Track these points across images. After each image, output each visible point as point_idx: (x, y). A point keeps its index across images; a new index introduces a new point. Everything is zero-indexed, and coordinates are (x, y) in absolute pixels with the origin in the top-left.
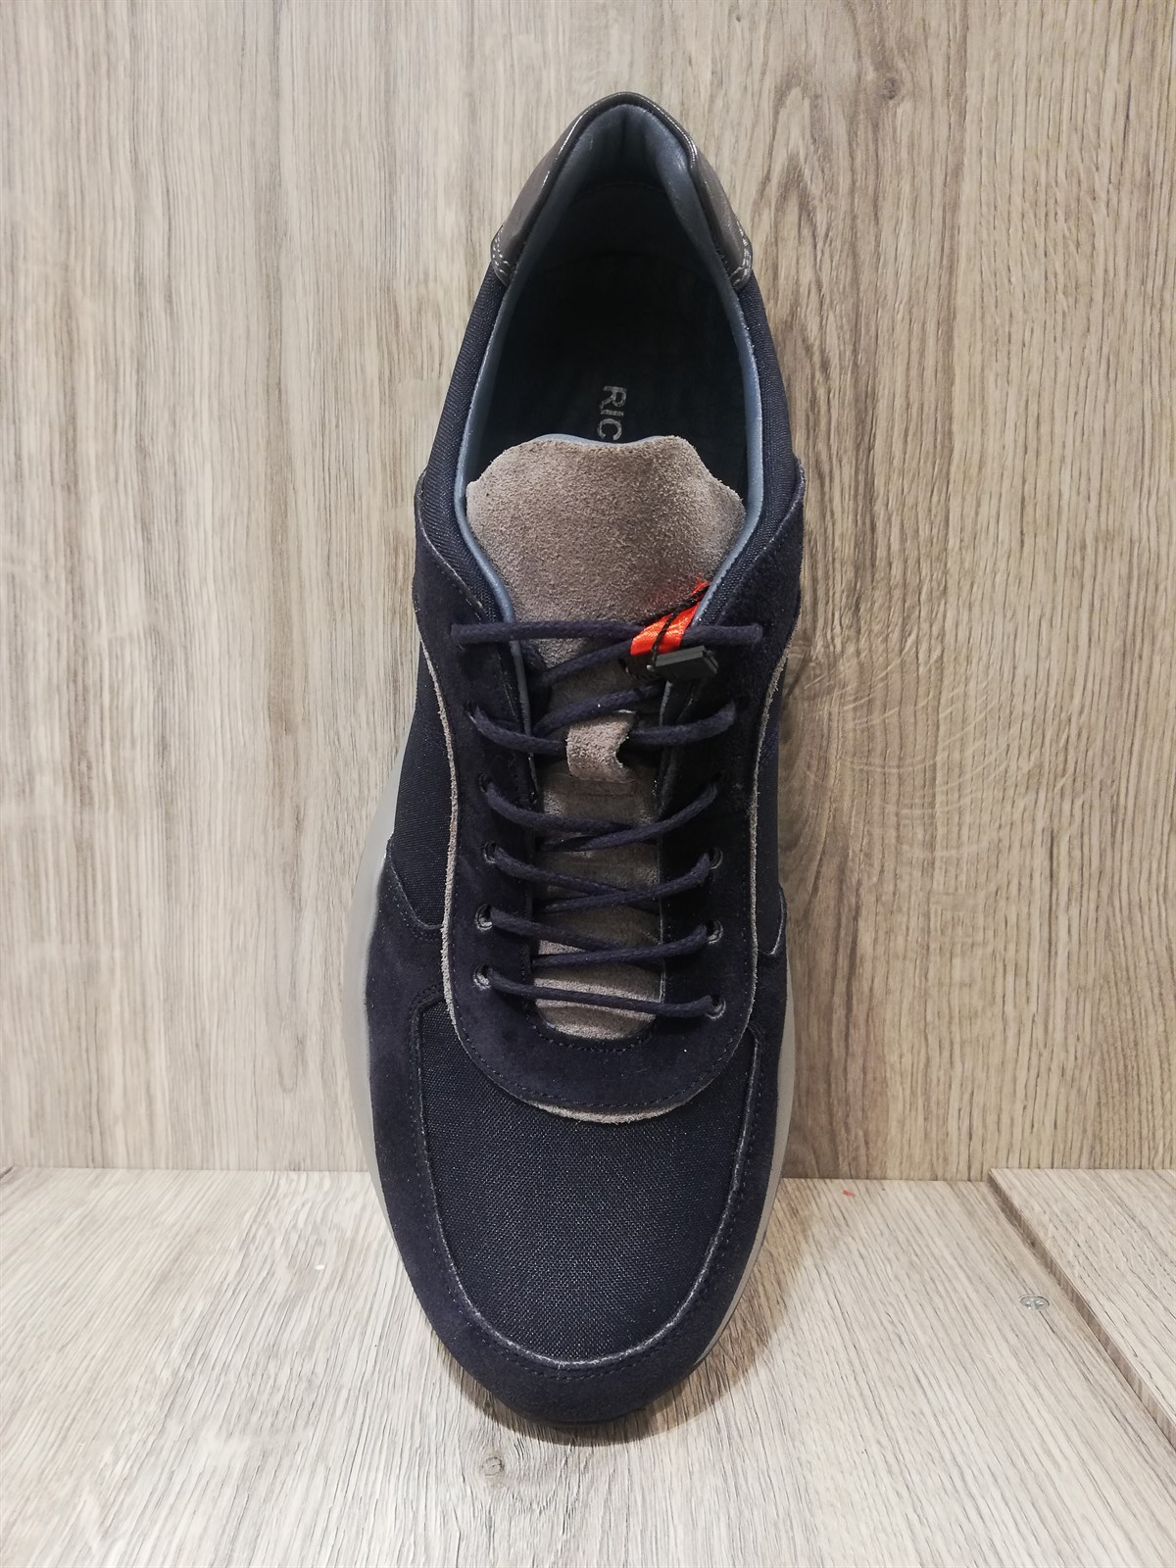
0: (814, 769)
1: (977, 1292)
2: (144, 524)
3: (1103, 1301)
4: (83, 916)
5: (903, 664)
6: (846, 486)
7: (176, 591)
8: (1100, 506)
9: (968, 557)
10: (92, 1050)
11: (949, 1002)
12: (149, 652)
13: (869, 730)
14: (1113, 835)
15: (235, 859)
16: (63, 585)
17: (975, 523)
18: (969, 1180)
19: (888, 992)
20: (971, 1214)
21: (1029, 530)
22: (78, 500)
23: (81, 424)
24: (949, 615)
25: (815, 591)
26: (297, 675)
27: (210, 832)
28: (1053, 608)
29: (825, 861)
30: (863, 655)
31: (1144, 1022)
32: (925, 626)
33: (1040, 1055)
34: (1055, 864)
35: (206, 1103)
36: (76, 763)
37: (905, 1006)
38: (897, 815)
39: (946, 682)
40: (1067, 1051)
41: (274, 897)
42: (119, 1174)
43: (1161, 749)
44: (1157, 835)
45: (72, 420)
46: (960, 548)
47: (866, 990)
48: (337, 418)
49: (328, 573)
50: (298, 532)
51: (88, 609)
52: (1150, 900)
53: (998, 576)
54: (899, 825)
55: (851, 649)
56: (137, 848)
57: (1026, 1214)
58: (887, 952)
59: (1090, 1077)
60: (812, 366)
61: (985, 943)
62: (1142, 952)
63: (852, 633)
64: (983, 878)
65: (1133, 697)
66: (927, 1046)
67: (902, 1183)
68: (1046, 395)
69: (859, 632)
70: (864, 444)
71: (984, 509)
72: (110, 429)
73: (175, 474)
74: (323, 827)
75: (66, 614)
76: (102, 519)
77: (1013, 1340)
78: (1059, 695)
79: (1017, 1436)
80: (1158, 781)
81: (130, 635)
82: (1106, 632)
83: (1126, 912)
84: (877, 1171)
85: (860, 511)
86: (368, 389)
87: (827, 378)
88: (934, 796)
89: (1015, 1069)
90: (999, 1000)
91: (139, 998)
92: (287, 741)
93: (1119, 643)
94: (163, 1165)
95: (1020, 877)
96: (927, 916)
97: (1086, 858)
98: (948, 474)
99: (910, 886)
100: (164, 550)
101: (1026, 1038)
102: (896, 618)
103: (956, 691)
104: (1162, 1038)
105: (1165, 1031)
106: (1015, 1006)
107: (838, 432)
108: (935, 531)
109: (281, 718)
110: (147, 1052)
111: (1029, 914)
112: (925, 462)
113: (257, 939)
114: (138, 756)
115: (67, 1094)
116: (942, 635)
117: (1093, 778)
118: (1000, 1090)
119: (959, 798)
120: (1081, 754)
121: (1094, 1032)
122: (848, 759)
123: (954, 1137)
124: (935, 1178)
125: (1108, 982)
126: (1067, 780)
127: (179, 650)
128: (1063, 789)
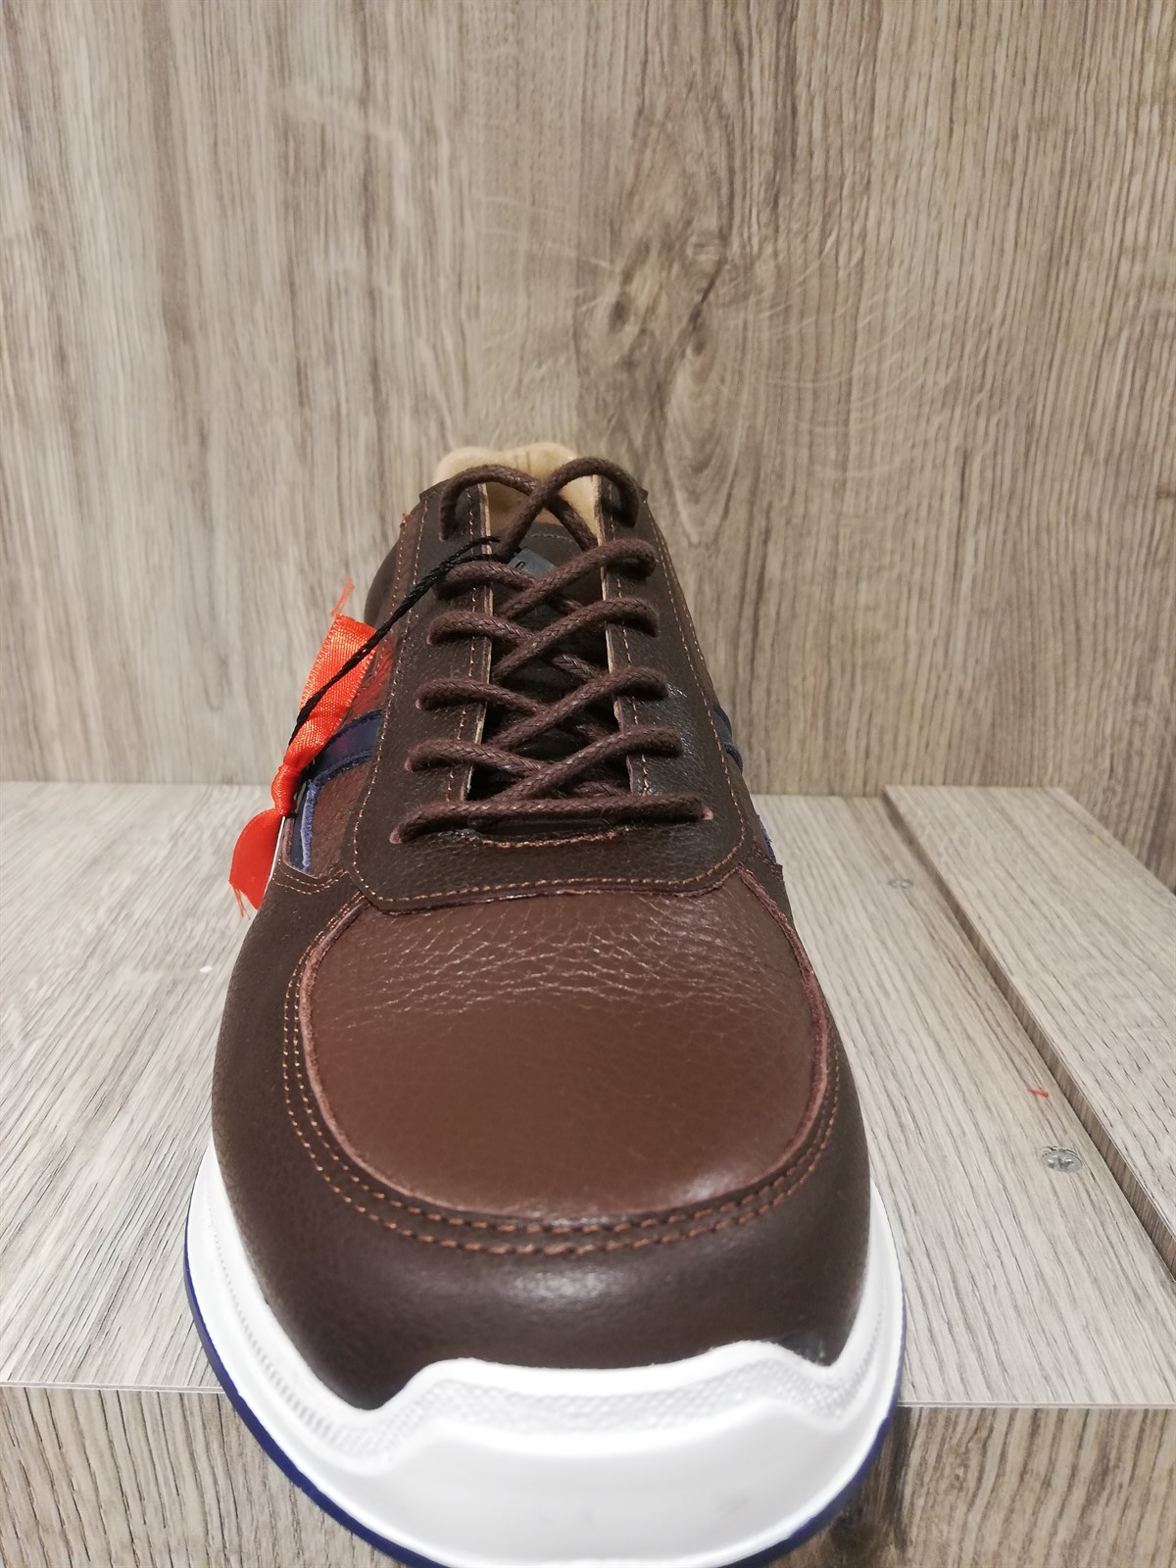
1: (848, 875)
2: (21, 110)
3: (962, 879)
6: (766, 62)
7: (60, 185)
8: (1035, 90)
9: (894, 147)
10: (23, 669)
12: (39, 254)
13: (785, 340)
14: (1027, 455)
15: (143, 477)
18: (864, 795)
19: (794, 616)
20: (859, 820)
21: (959, 117)
24: (872, 213)
25: (732, 184)
26: (191, 278)
27: (115, 448)
28: (981, 207)
29: (736, 484)
31: (1043, 646)
32: (846, 225)
33: (939, 677)
34: (966, 484)
35: (138, 721)
37: (810, 629)
38: (811, 433)
39: (866, 288)
40: (966, 674)
41: (186, 516)
42: (61, 786)
43: (1082, 363)
44: (1071, 456)
46: (886, 138)
47: (773, 612)
49: (216, 163)
50: (181, 115)
52: (1058, 523)
53: (925, 169)
54: (811, 445)
55: (769, 250)
56: (45, 464)
57: (908, 818)
58: (795, 575)
59: (987, 699)
61: (891, 566)
62: (1047, 576)
63: (770, 231)
64: (893, 500)
65: (1057, 307)
67: (801, 798)
69: (777, 230)
70: (786, 14)
73: (49, 52)
74: (228, 444)
77: (872, 908)
78: (982, 301)
79: (857, 974)
80: (1075, 399)
81: (18, 235)
82: (1033, 233)
83: (1033, 537)
84: (777, 787)
85: (780, 94)
88: (848, 412)
89: (914, 689)
90: (902, 623)
91: (62, 618)
92: (185, 352)
93: (1046, 247)
94: (101, 778)
95: (931, 497)
96: (836, 539)
97: (998, 483)
98: (875, 49)
99: (821, 510)
100: (44, 139)
101: (926, 661)
102: (816, 215)
103: (876, 298)
104: (1059, 661)
105: (1064, 655)
106: (917, 631)
108: (860, 116)
109: (178, 325)
110: (75, 668)
111: (937, 538)
112: (851, 37)
114: (37, 367)
116: (863, 235)
117: (1009, 395)
118: (898, 712)
119: (874, 415)
120: (1000, 369)
121: (993, 655)
122: (763, 373)
123: (852, 755)
124: (832, 793)
125: (1010, 605)
126: (984, 395)
127: (68, 251)
128: (979, 406)
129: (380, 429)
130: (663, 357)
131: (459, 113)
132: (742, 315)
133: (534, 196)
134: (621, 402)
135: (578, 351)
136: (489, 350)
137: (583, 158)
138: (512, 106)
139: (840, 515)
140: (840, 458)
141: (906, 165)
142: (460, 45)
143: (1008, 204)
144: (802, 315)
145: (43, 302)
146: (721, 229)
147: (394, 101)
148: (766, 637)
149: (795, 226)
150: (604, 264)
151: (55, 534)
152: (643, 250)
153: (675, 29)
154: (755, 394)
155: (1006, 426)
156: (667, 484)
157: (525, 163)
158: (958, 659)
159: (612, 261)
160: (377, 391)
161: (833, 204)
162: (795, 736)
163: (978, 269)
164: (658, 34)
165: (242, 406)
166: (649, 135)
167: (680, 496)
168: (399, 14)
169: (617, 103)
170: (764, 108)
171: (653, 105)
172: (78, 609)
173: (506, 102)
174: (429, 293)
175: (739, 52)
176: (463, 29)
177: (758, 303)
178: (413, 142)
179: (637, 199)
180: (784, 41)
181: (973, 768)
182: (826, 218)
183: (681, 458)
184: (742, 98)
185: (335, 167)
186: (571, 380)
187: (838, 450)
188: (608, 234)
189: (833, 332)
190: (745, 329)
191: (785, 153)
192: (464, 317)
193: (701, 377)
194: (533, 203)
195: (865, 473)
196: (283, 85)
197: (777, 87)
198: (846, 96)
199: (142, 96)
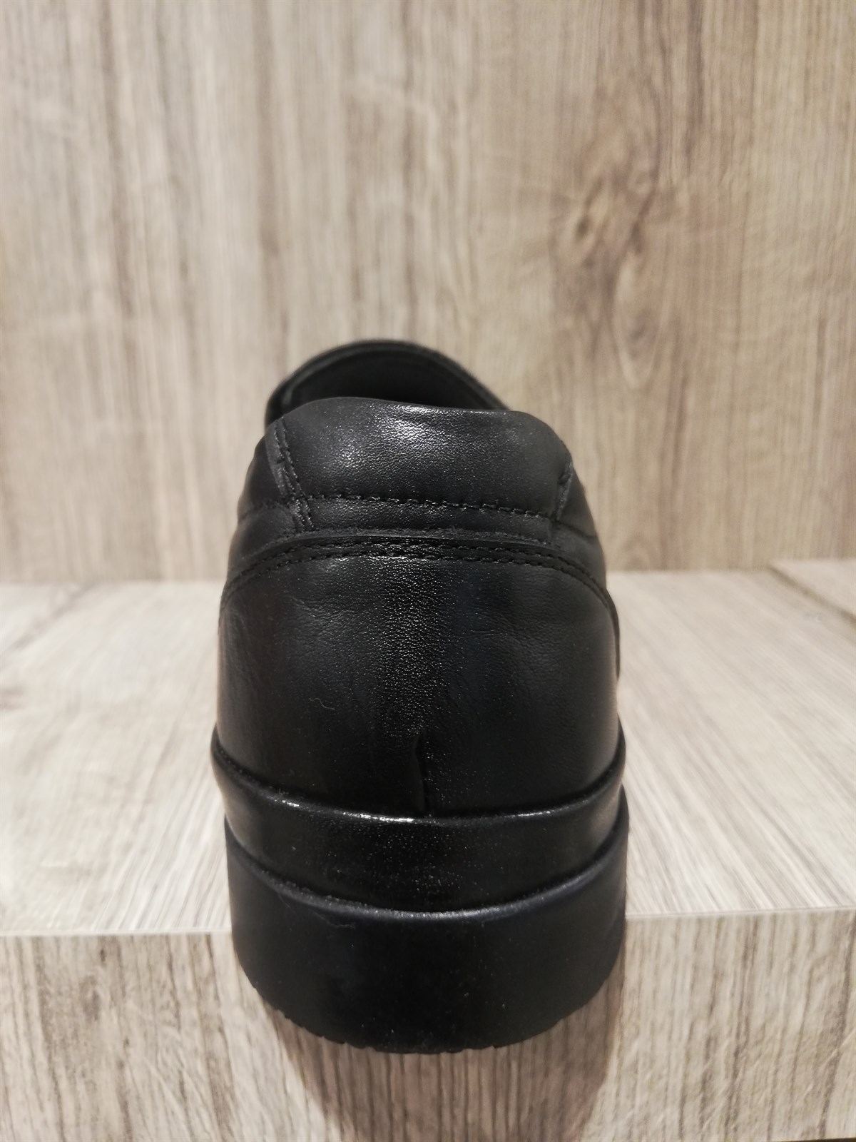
0: (657, 276)
5: (720, 195)
6: (682, 58)
13: (696, 247)
16: (106, 145)
17: (773, 87)
21: (811, 94)
22: (114, 78)
25: (659, 140)
28: (826, 154)
30: (693, 189)
32: (737, 167)
38: (715, 309)
39: (751, 210)
40: (824, 477)
46: (763, 108)
54: (715, 318)
61: (771, 403)
63: (685, 171)
64: (772, 356)
66: (729, 478)
69: (690, 171)
71: (780, 78)
73: (186, 56)
76: (133, 92)
81: (158, 181)
85: (691, 79)
95: (797, 355)
98: (754, 50)
99: (722, 363)
101: (797, 470)
102: (717, 159)
103: (758, 216)
106: (790, 446)
107: (676, 16)
108: (745, 93)
111: (803, 380)
122: (681, 269)
129: (412, 314)
130: (612, 259)
132: (666, 229)
134: (582, 291)
137: (556, 124)
139: (735, 367)
140: (736, 325)
142: (475, 49)
144: (709, 228)
146: (652, 170)
147: (428, 87)
149: (703, 167)
150: (572, 195)
152: (598, 186)
153: (620, 37)
154: (676, 283)
159: (577, 193)
160: (411, 288)
161: (728, 152)
162: (705, 528)
163: (826, 194)
164: (608, 40)
166: (603, 107)
168: (432, 29)
170: (680, 88)
171: (606, 88)
177: (678, 221)
178: (441, 115)
179: (594, 152)
181: (831, 545)
182: (723, 160)
183: (624, 329)
184: (665, 81)
186: (547, 276)
187: (734, 321)
188: (574, 175)
192: (473, 233)
193: (639, 272)
195: (753, 337)
196: (350, 76)
197: (689, 71)
198: (735, 80)
199: (252, 86)
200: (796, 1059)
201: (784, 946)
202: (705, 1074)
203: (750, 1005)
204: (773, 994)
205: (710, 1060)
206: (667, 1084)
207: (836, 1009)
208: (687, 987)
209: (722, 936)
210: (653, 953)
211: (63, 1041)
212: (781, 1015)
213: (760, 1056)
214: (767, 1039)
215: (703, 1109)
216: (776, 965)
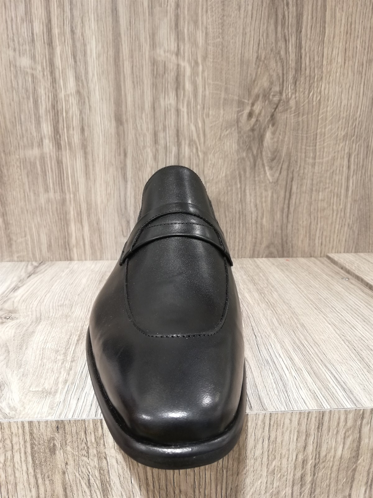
0: (281, 135)
1: (329, 277)
2: (74, 56)
4: (60, 185)
5: (309, 102)
6: (293, 44)
7: (85, 78)
8: (368, 51)
9: (329, 68)
10: (65, 226)
11: (317, 206)
12: (77, 99)
13: (298, 122)
14: (367, 154)
15: (106, 166)
16: (49, 77)
17: (331, 56)
18: (321, 257)
19: (300, 203)
20: (323, 263)
21: (347, 59)
22: (53, 48)
23: (53, 22)
24: (323, 86)
25: (283, 78)
26: (124, 106)
27: (98, 157)
28: (353, 84)
29: (283, 164)
30: (297, 98)
32: (316, 89)
33: (342, 220)
34: (350, 164)
35: (101, 241)
36: (56, 135)
37: (305, 207)
38: (305, 149)
39: (321, 107)
40: (350, 219)
41: (119, 178)
42: (76, 262)
45: (50, 21)
46: (327, 65)
47: (294, 202)
48: (135, 20)
49: (132, 72)
50: (123, 58)
51: (57, 85)
53: (338, 74)
54: (305, 153)
55: (294, 97)
56: (76, 162)
57: (339, 262)
58: (300, 191)
59: (356, 227)
60: (284, 4)
61: (329, 187)
63: (294, 91)
64: (329, 168)
66: (311, 219)
67: (302, 258)
68: (354, 16)
69: (296, 91)
70: (299, 31)
71: (334, 52)
72: (62, 24)
73: (83, 39)
74: (133, 155)
75: (51, 86)
76: (60, 55)
77: (341, 285)
79: (347, 302)
81: (71, 93)
83: (369, 178)
84: (295, 255)
85: (297, 52)
86: (145, 11)
87: (288, 8)
88: (316, 143)
89: (335, 225)
90: (332, 205)
91: (79, 209)
92: (121, 128)
94: (88, 259)
95: (340, 168)
96: (313, 180)
97: (359, 163)
98: (324, 40)
99: (308, 171)
100: (81, 65)
101: (339, 216)
102: (307, 87)
103: (324, 110)
106: (336, 206)
107: (291, 26)
108: (319, 59)
109: (119, 120)
110: (82, 226)
111: (342, 179)
112: (317, 37)
113: (114, 191)
114: (75, 133)
115: (58, 239)
116: (320, 92)
117: (362, 137)
118: (331, 231)
119: (324, 143)
120: (359, 130)
121: (358, 214)
122: (292, 132)
123: (317, 245)
124: (311, 257)
125: (363, 199)
126: (354, 138)
127: (86, 99)
128: (353, 140)
129: (179, 150)
130: (263, 128)
131: (205, 58)
132: (286, 116)
133: (226, 82)
134: (250, 141)
135: (238, 126)
136: (212, 127)
137: (241, 71)
138: (220, 56)
139: (313, 173)
140: (314, 156)
141: (332, 73)
142: (206, 38)
143: (361, 83)
144: (303, 115)
145: (78, 113)
146: (280, 91)
147: (186, 55)
148: (292, 209)
149: (301, 90)
150: (246, 101)
151: (78, 184)
152: (257, 97)
153: (267, 34)
154: (289, 138)
155: (361, 146)
156: (263, 165)
157: (224, 72)
158: (348, 215)
159: (248, 100)
160: (178, 139)
161: (312, 83)
162: (300, 239)
163: (353, 101)
164: (263, 35)
165: (137, 144)
166: (260, 64)
167: (267, 168)
168: (188, 30)
169: (250, 55)
170: (292, 56)
171: (261, 56)
172: (84, 206)
173: (219, 55)
174: (195, 110)
175: (286, 41)
176: (207, 34)
177: (291, 112)
178: (191, 66)
179: (256, 82)
180: (298, 38)
181: (352, 248)
182: (310, 87)
183: (267, 157)
184: (286, 53)
185: (168, 73)
186: (235, 134)
187: (313, 154)
188: (247, 92)
189: (312, 120)
190: (287, 119)
191: (298, 69)
192: (205, 117)
193: (274, 133)
194: (226, 84)
195: (321, 160)
196: (153, 50)
197: (296, 50)
198: (315, 53)
199: (111, 53)
200: (339, 469)
201: (334, 424)
202: (302, 474)
203: (320, 447)
204: (330, 442)
205: (304, 469)
206: (287, 478)
207: (355, 449)
208: (295, 440)
209: (309, 419)
210: (282, 426)
211: (40, 463)
212: (333, 450)
213: (324, 467)
214: (327, 461)
215: (301, 489)
216: (331, 430)
